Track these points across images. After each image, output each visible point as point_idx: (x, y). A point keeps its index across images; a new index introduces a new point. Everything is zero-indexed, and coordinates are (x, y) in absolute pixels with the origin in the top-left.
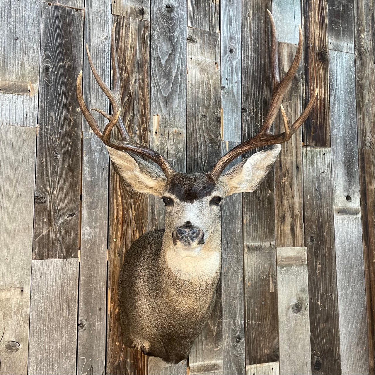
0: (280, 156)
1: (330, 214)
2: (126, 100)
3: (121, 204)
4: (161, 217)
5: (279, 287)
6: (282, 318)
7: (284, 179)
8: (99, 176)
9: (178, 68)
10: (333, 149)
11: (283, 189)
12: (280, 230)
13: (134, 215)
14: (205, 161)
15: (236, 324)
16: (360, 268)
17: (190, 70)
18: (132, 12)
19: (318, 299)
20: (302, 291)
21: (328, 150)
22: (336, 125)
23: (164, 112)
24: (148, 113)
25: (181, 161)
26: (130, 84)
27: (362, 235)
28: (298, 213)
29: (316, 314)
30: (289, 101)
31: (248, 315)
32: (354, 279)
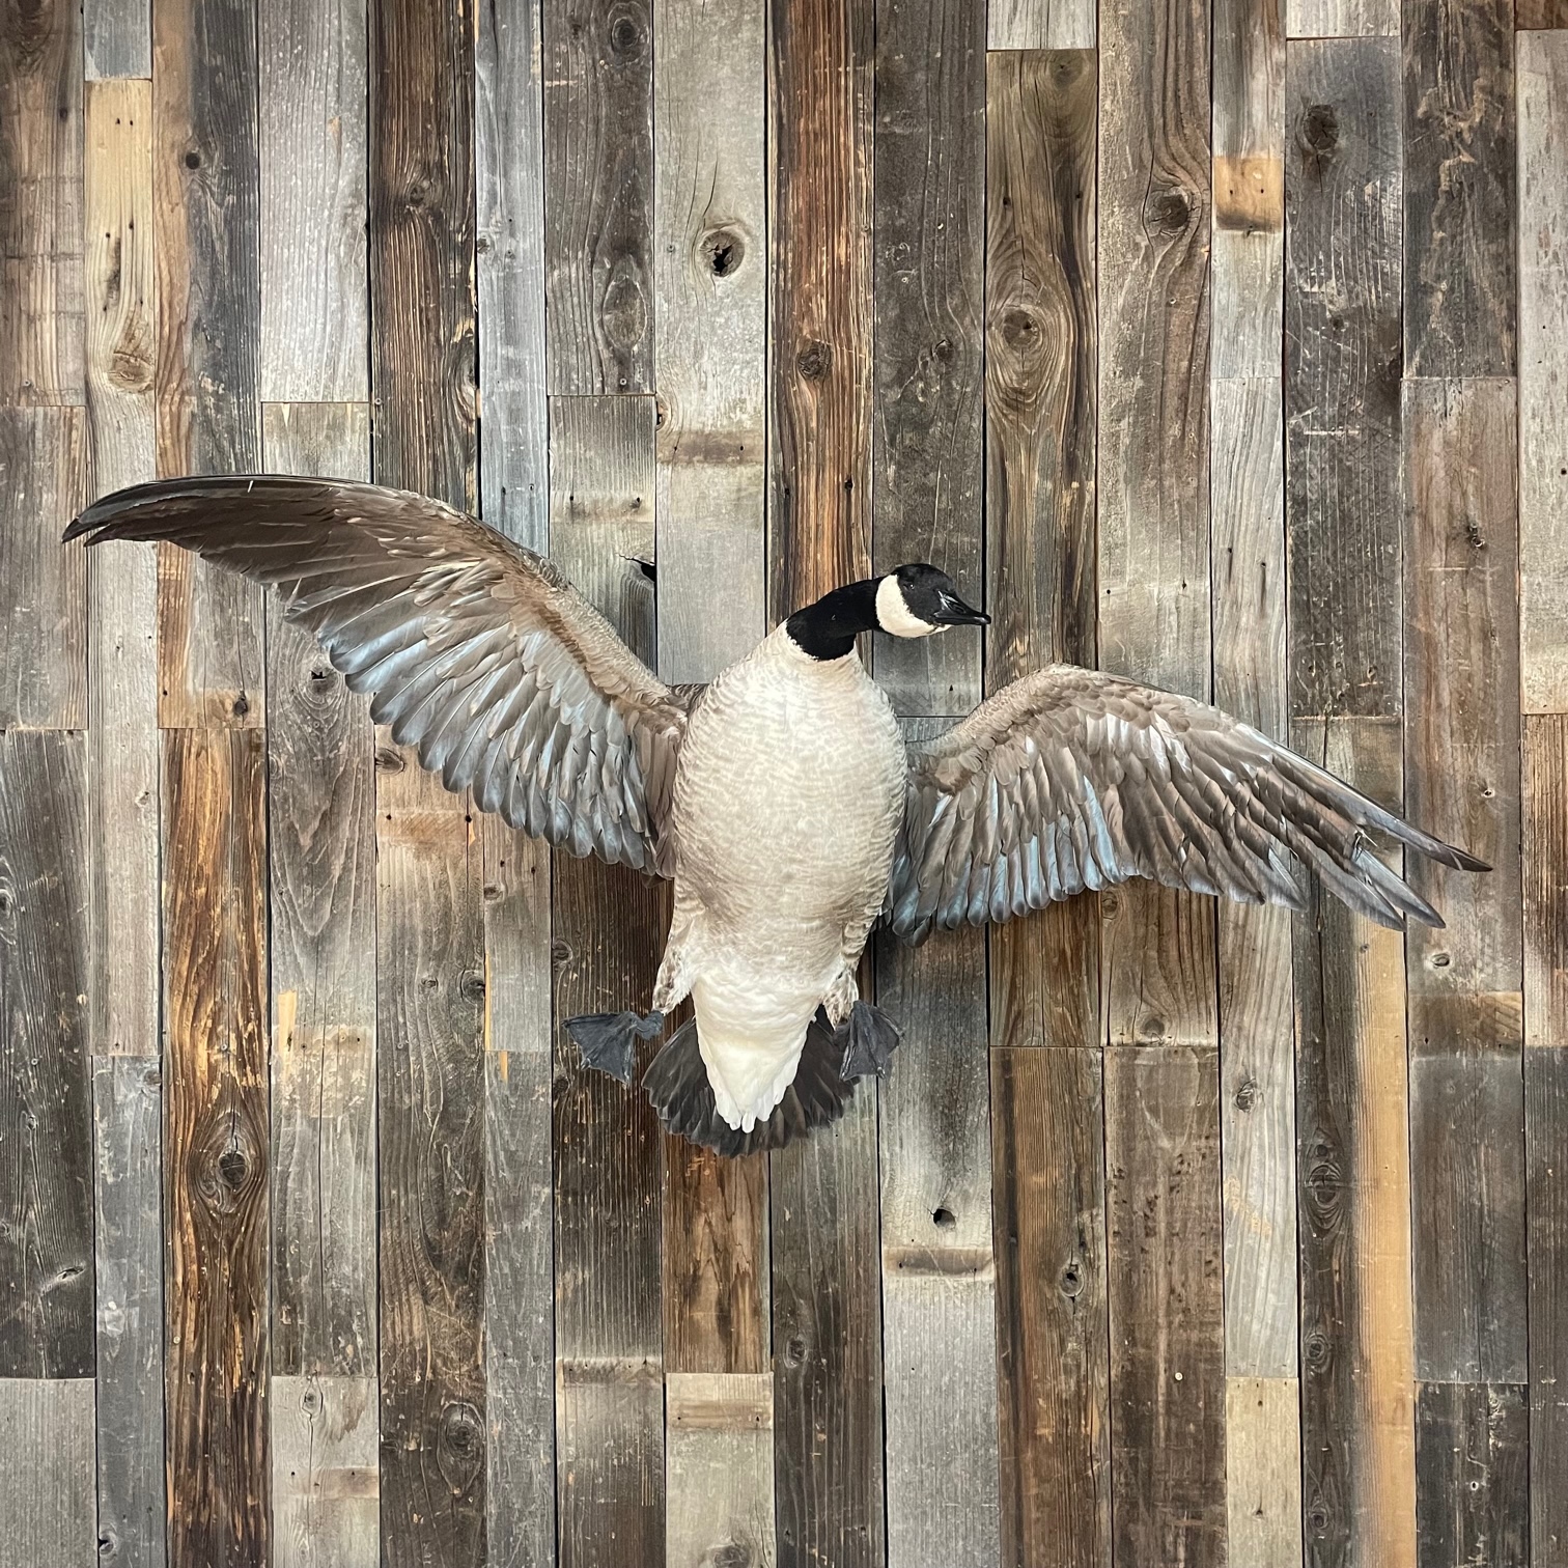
1: (867, 1271)
2: (200, 961)
3: (194, 1244)
4: (305, 1279)
5: (672, 1493)
7: (695, 1159)
8: (134, 1170)
9: (349, 851)
11: (692, 1191)
12: (681, 1318)
13: (228, 1274)
14: (434, 1116)
16: (982, 1452)
17: (387, 851)
18: (215, 710)
19: (812, 1540)
22: (897, 973)
23: (310, 985)
24: (263, 989)
25: (362, 1118)
26: (210, 916)
27: (993, 1343)
28: (745, 1266)
32: (956, 1485)
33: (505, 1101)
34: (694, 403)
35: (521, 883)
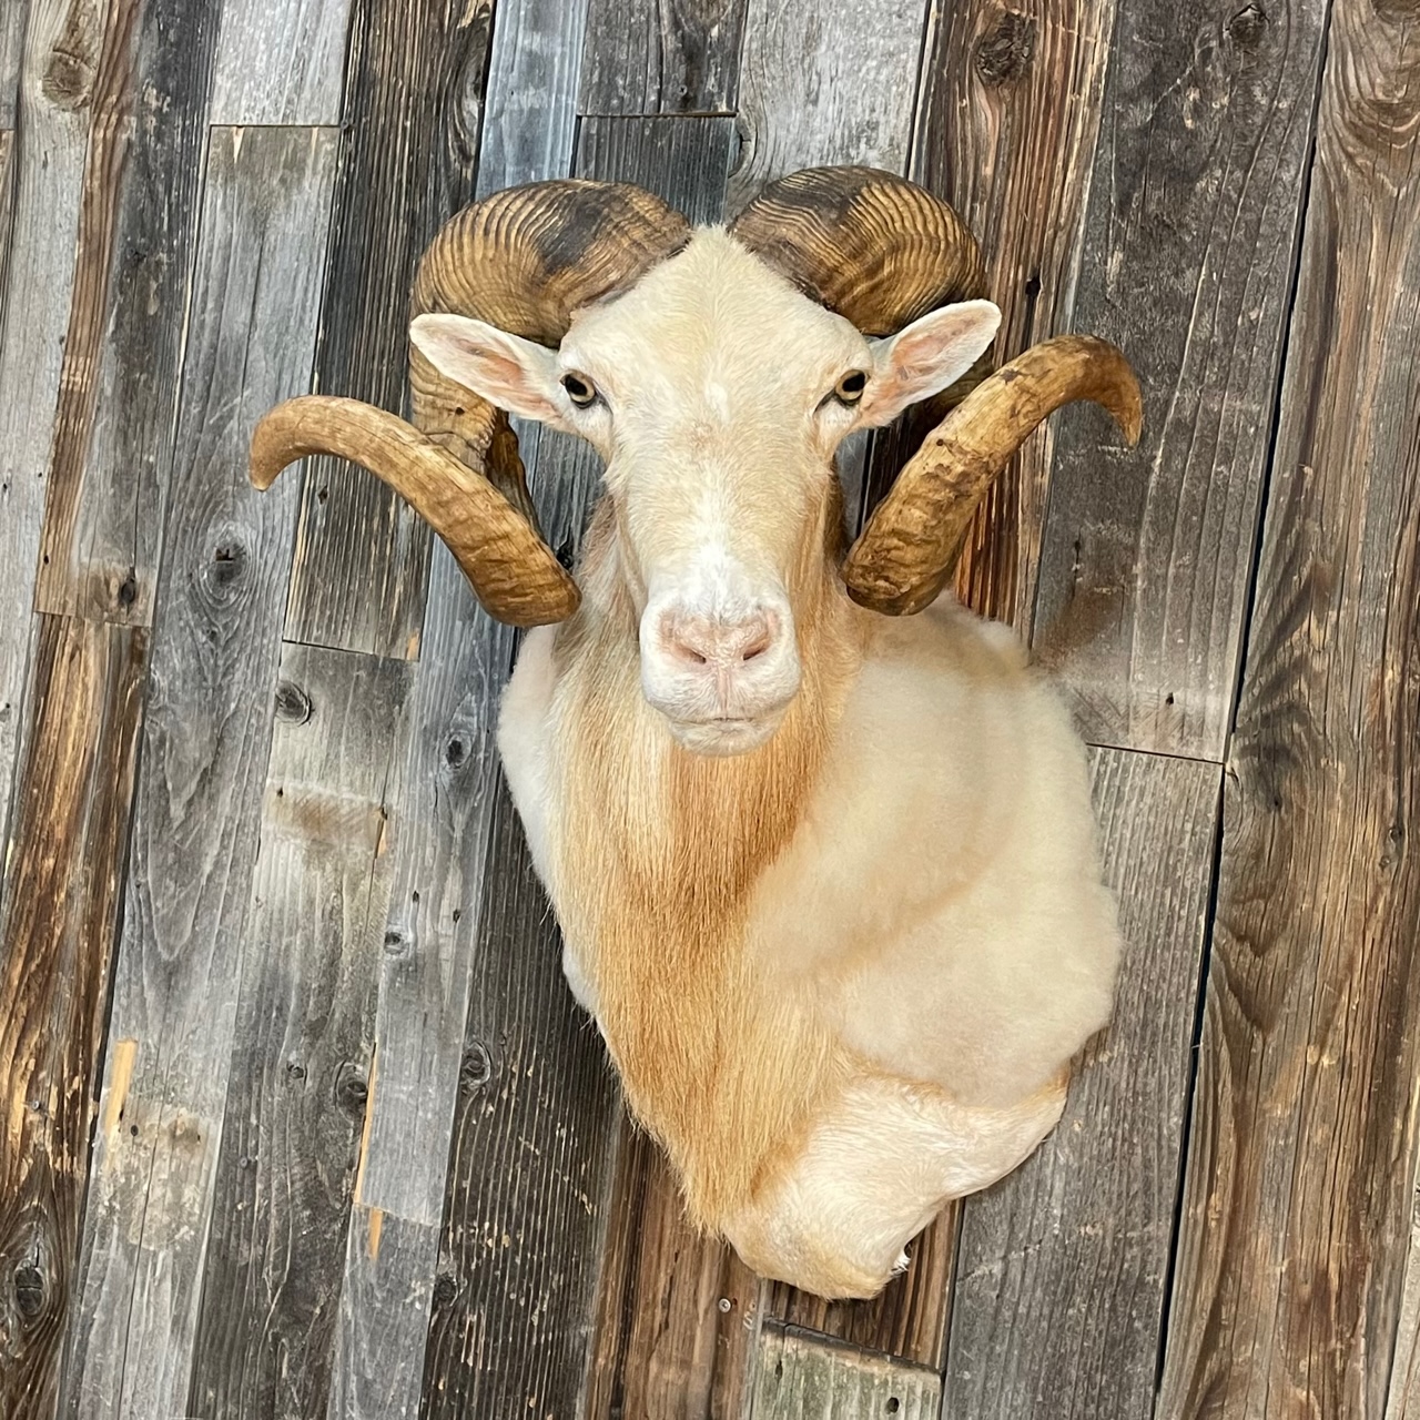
2: (33, 967)
9: (226, 835)
14: (275, 1286)
18: (99, 592)
21: (923, 1382)
23: (153, 1036)
33: (369, 1292)
34: (794, 130)
35: (437, 935)
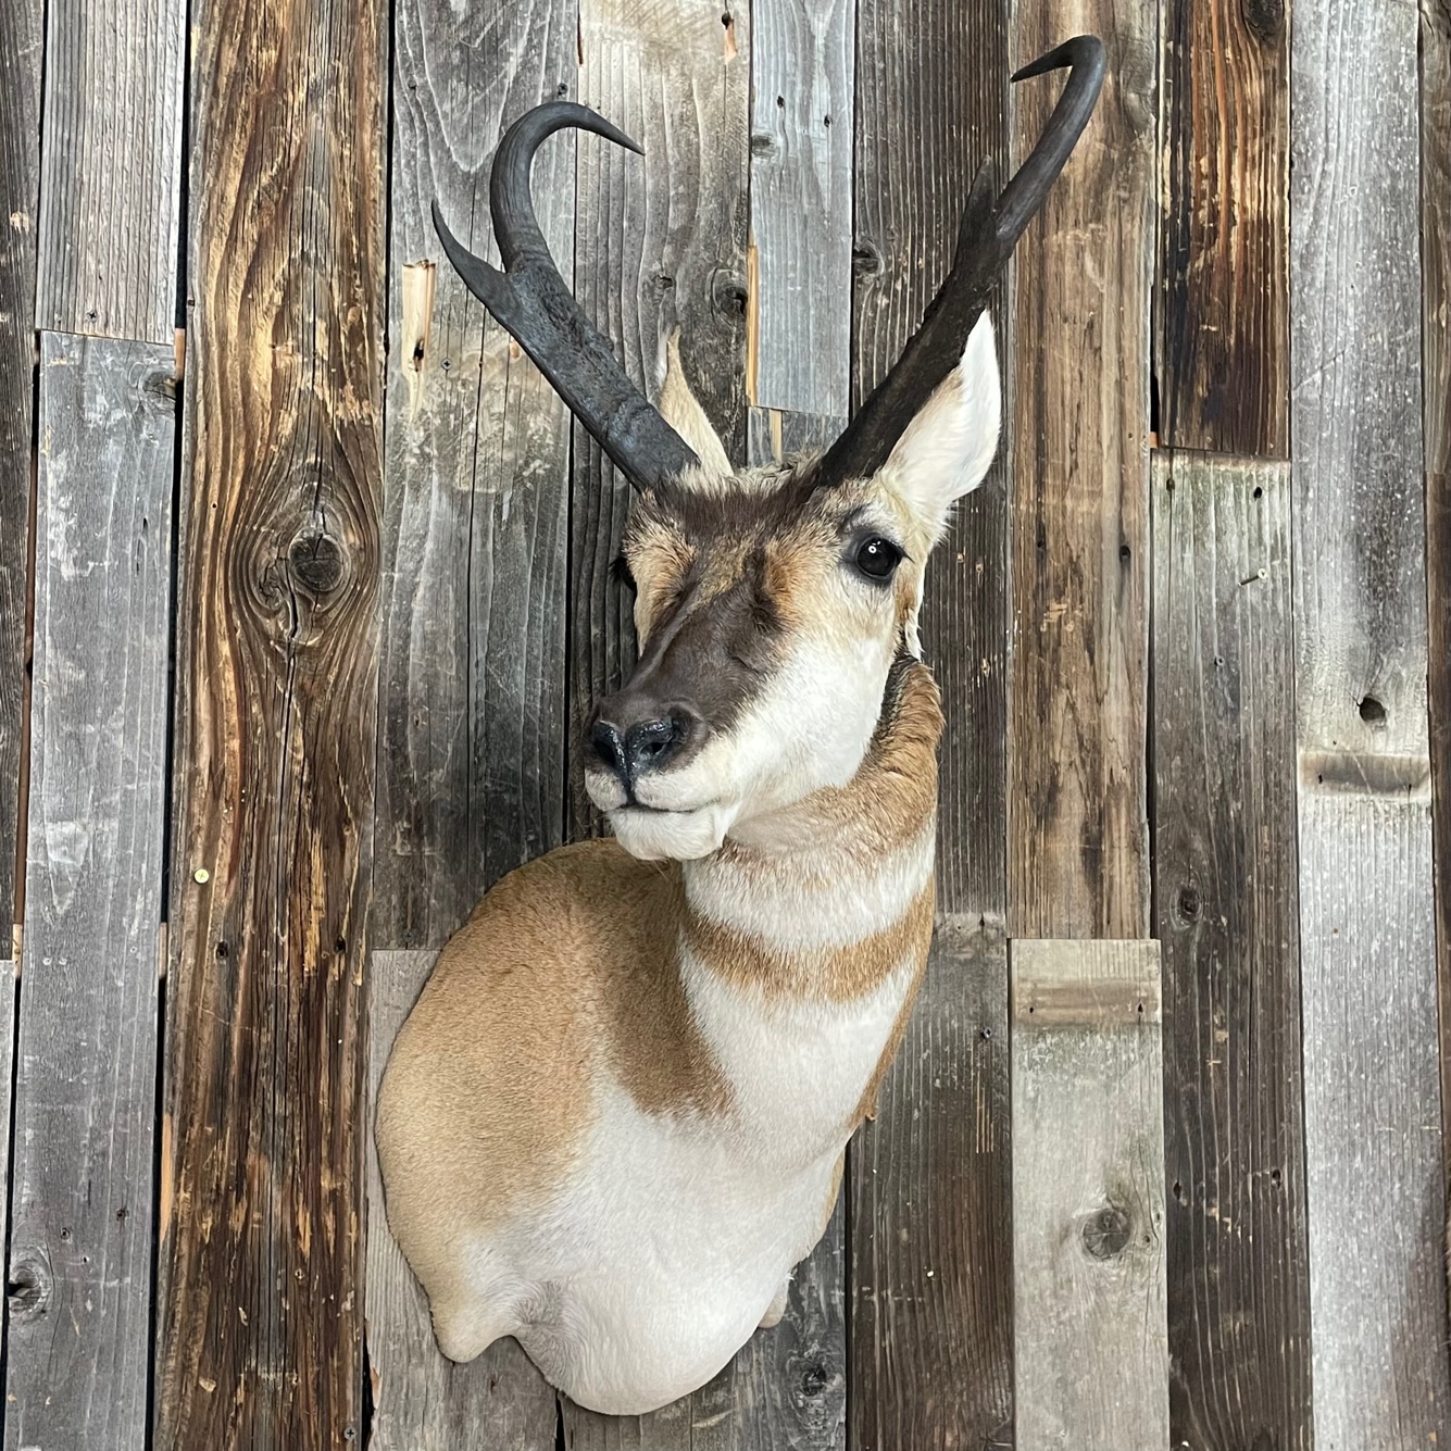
0: (1039, 495)
1: (1278, 784)
2: (265, 180)
3: (234, 700)
5: (1021, 1129)
6: (1030, 1280)
7: (1054, 606)
8: (119, 556)
9: (536, 32)
10: (1303, 467)
11: (1049, 655)
12: (1033, 852)
13: (300, 756)
15: (805, 1304)
16: (1420, 1051)
17: (597, 47)
19: (1211, 1194)
20: (1131, 1154)
21: (1275, 471)
22: (1317, 354)
24: (376, 250)
25: (545, 501)
26: (286, 103)
27: (1431, 891)
28: (1122, 774)
29: (1200, 1263)
30: (1092, 226)
31: (866, 1260)
32: (1390, 1101)
35: (809, 138)
